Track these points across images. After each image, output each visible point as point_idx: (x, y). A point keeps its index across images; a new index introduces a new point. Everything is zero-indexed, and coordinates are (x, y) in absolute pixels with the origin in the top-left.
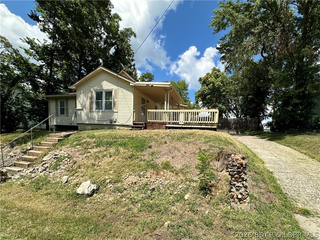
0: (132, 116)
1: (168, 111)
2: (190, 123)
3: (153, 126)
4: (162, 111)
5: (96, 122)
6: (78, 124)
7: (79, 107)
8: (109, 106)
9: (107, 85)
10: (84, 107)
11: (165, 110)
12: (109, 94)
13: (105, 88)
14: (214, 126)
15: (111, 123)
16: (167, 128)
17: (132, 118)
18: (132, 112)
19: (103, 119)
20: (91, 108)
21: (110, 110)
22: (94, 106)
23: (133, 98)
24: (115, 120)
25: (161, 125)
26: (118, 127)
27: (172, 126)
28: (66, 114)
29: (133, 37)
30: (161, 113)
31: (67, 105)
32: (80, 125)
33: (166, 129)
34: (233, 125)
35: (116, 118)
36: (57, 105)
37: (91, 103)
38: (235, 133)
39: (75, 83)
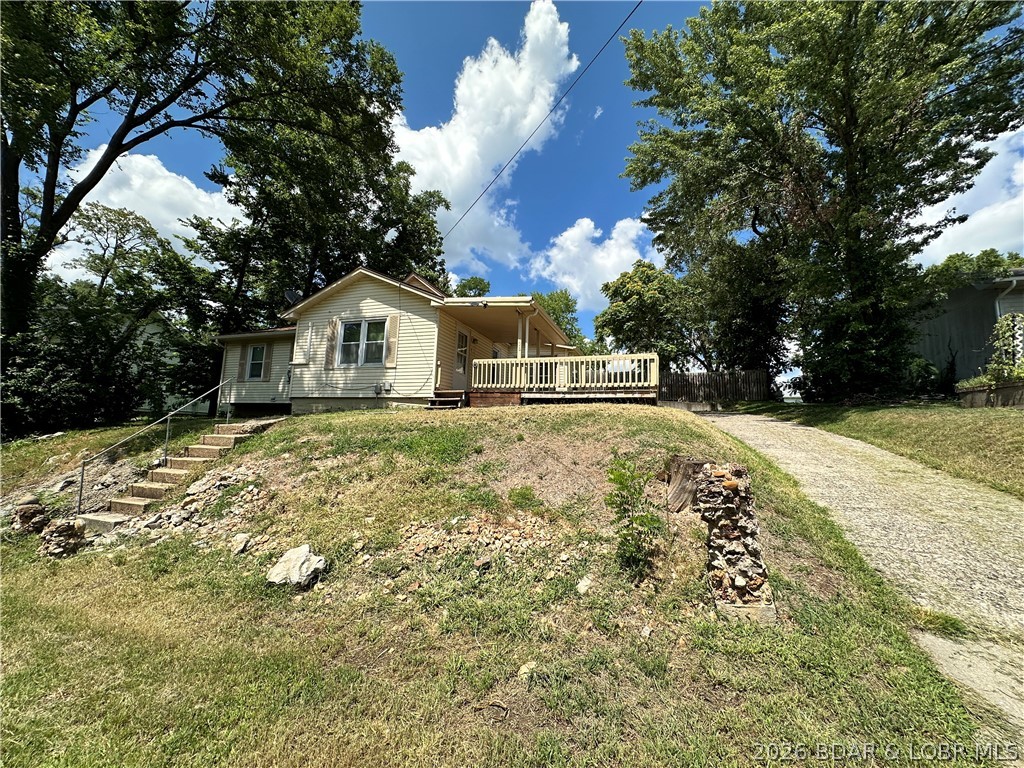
0: (433, 377)
1: (527, 360)
2: (584, 388)
3: (486, 397)
4: (509, 361)
5: (339, 393)
6: (292, 398)
7: (298, 358)
8: (375, 355)
9: (371, 308)
10: (310, 359)
11: (519, 360)
12: (377, 326)
13: (368, 315)
14: (648, 393)
15: (378, 394)
16: (523, 401)
17: (433, 381)
18: (434, 366)
19: (356, 386)
20: (329, 361)
21: (377, 365)
22: (338, 356)
23: (436, 334)
24: (388, 387)
25: (509, 395)
26: (395, 404)
27: (538, 396)
28: (265, 376)
29: (441, 209)
30: (508, 367)
31: (269, 356)
32: (297, 401)
33: (522, 404)
34: (699, 390)
35: (392, 381)
36: (243, 357)
37: (331, 349)
38: (708, 408)
39: (295, 305)
